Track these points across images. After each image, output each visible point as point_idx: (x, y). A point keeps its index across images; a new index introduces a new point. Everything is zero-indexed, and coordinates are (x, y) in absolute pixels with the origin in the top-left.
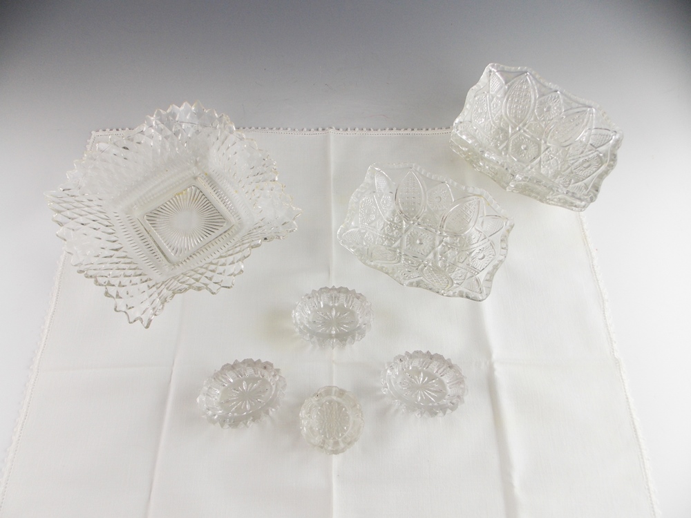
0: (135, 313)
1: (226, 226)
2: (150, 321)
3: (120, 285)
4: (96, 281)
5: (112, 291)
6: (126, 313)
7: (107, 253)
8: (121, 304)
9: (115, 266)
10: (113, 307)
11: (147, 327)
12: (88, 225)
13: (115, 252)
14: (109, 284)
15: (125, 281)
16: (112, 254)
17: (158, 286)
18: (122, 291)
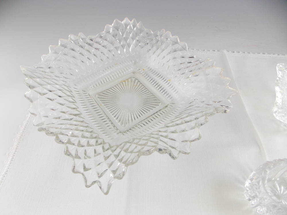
0: (92, 176)
1: (160, 106)
2: (109, 187)
3: (80, 145)
4: (57, 138)
5: (72, 149)
6: (83, 174)
7: (67, 116)
8: (79, 164)
9: (74, 127)
10: (72, 168)
11: (107, 193)
12: (54, 92)
13: (74, 117)
14: (69, 142)
15: (84, 141)
16: (71, 118)
17: (114, 148)
18: (81, 150)
